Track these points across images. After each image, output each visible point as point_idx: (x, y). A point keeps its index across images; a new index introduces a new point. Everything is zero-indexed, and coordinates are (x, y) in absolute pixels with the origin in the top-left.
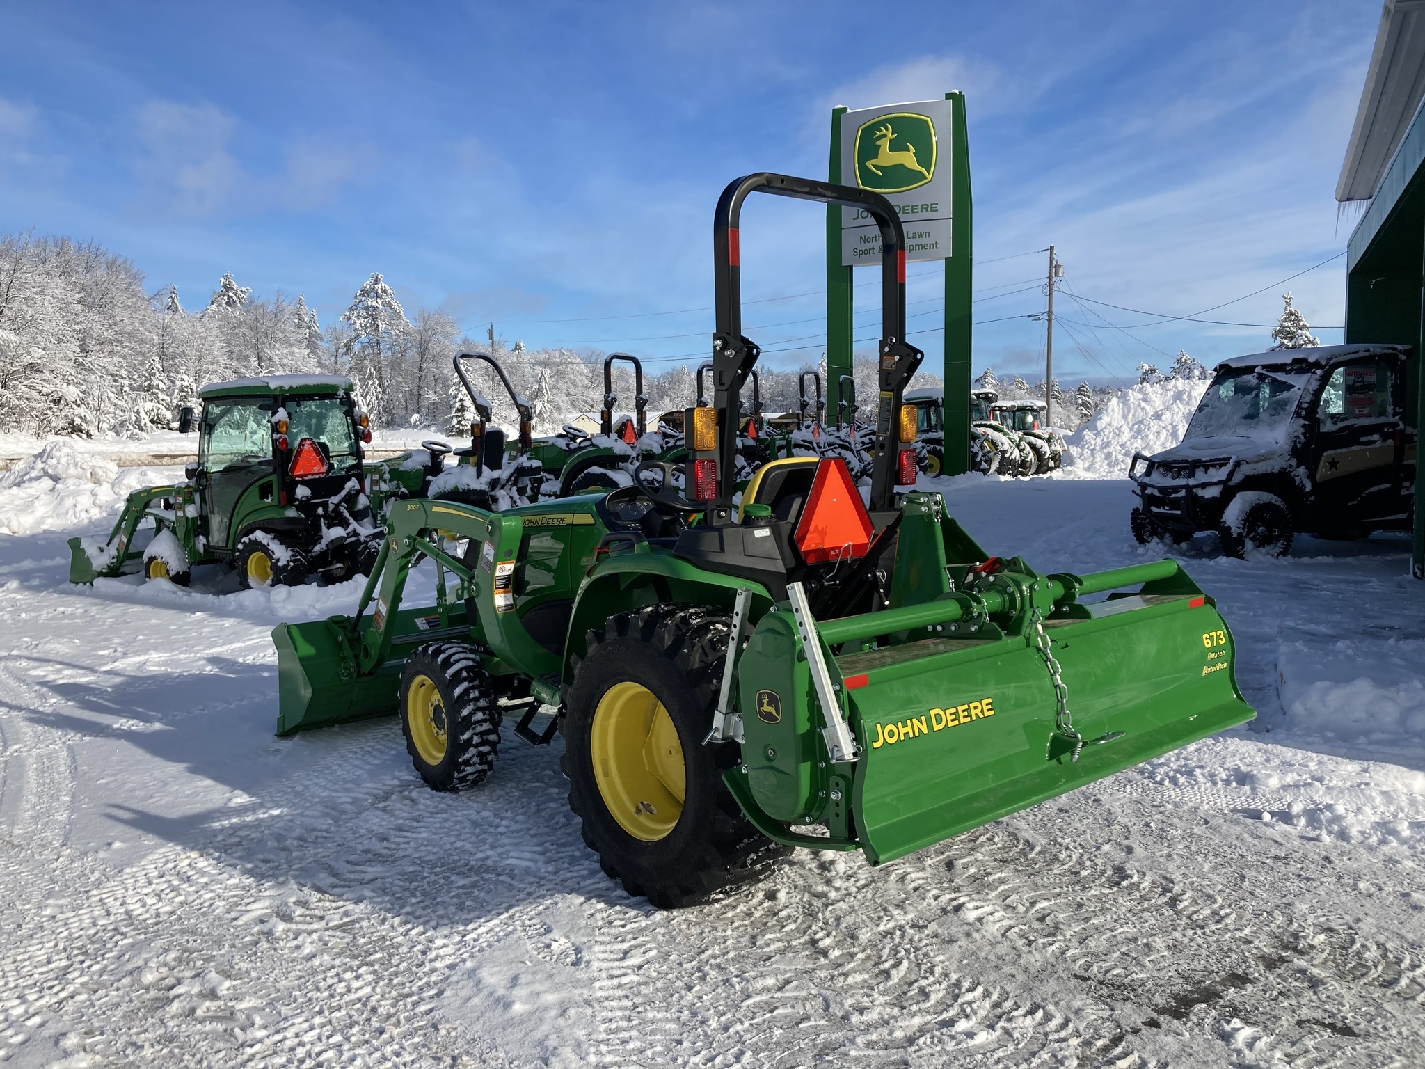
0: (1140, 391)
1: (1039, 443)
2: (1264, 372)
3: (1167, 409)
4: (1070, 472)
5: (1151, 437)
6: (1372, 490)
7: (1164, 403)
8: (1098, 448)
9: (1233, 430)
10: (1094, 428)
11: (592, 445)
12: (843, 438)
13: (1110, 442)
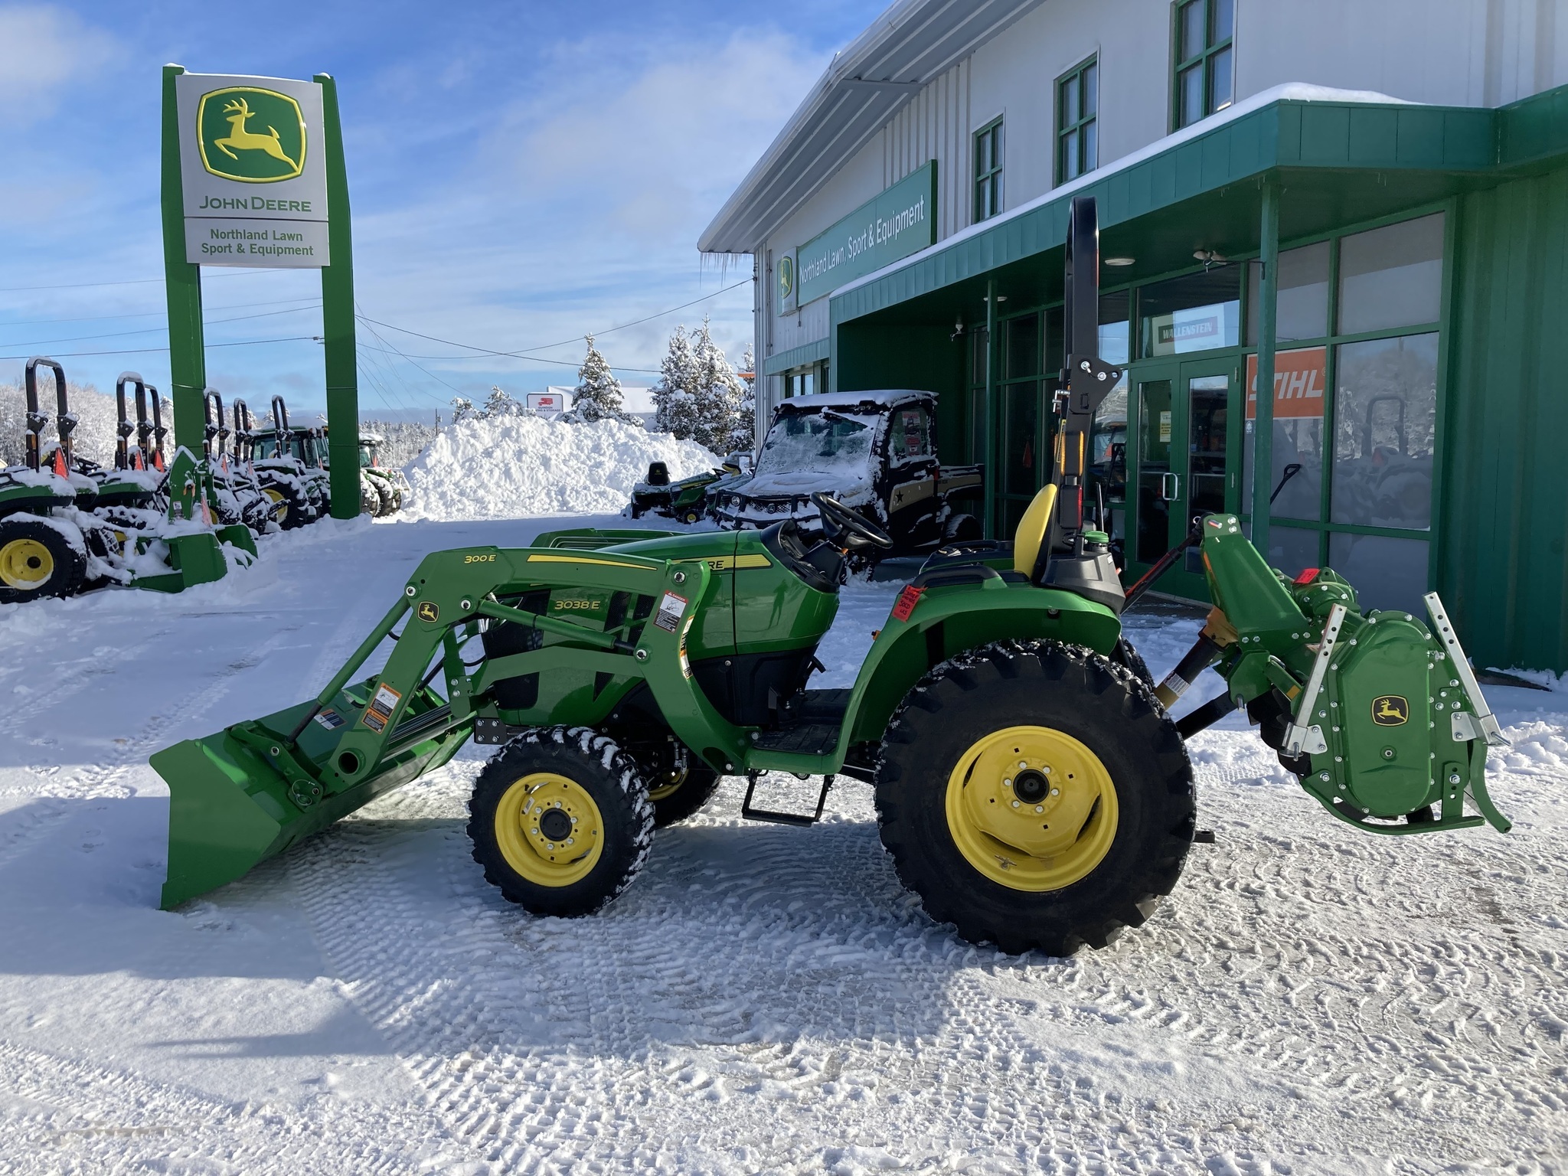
0: (468, 426)
1: (382, 481)
2: (830, 412)
3: (497, 446)
4: (414, 514)
5: (484, 475)
6: (922, 518)
7: (493, 440)
8: (431, 487)
9: (810, 466)
10: (423, 466)
11: (12, 482)
12: (244, 474)
13: (442, 481)
